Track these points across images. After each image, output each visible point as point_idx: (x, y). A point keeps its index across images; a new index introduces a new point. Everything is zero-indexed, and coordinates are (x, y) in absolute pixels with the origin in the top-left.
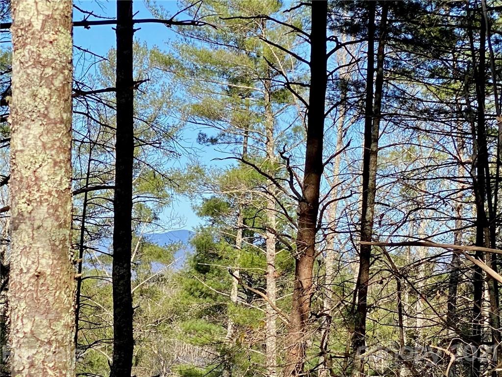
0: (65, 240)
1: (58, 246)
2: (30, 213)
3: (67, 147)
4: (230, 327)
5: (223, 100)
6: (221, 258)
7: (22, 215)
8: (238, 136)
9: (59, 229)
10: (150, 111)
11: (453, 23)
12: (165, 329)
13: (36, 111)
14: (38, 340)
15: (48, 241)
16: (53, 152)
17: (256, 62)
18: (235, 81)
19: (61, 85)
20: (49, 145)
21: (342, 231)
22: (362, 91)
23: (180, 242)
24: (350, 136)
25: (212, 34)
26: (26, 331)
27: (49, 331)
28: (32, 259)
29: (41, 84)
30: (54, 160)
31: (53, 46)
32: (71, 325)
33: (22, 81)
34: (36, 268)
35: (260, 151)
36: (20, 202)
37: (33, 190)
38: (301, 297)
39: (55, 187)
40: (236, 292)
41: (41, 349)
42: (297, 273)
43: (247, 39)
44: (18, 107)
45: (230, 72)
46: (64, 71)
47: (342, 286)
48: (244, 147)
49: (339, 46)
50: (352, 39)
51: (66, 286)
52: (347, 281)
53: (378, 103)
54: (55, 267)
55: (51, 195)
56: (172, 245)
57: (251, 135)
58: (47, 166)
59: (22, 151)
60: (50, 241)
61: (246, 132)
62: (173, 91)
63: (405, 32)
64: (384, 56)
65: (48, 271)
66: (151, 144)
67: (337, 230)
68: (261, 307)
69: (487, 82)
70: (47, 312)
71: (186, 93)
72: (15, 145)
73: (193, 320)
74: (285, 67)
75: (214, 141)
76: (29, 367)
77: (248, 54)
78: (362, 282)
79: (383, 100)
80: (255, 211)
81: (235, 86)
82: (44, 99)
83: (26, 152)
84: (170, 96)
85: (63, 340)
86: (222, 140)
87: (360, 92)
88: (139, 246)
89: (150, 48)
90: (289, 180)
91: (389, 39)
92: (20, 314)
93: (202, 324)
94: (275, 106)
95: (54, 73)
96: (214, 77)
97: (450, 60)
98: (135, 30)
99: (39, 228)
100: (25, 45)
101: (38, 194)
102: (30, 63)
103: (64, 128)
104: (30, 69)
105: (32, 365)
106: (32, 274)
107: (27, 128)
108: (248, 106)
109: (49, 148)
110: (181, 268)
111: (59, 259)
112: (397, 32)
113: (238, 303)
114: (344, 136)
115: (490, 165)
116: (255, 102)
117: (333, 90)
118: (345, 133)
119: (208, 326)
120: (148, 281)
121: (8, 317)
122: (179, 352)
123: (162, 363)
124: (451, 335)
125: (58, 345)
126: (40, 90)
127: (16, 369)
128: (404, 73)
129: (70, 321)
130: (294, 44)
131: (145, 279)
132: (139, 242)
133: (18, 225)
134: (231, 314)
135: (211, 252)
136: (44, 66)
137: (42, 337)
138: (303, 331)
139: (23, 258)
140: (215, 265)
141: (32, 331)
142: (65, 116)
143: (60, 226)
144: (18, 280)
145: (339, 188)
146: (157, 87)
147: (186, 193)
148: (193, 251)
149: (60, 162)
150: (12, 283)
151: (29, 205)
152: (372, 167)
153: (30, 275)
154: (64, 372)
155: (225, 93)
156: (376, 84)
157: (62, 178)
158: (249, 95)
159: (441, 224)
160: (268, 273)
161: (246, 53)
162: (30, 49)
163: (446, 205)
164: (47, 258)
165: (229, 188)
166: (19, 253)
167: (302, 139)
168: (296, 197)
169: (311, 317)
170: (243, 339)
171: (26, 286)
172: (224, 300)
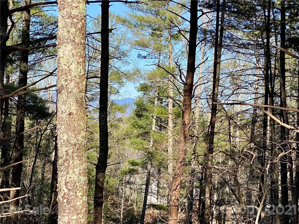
0: (82, 98)
1: (79, 101)
2: (67, 85)
3: (84, 56)
4: (151, 142)
5: (149, 38)
6: (147, 111)
7: (63, 87)
8: (156, 55)
9: (80, 93)
10: (116, 44)
11: (256, 4)
12: (122, 142)
13: (69, 39)
14: (70, 143)
15: (75, 98)
16: (77, 58)
17: (164, 21)
18: (155, 30)
19: (81, 27)
20: (75, 55)
21: (204, 98)
22: (213, 35)
23: (129, 103)
24: (207, 56)
25: (145, 8)
26: (64, 139)
27: (75, 139)
28: (67, 106)
29: (72, 26)
30: (77, 61)
31: (77, 9)
32: (85, 137)
33: (63, 25)
34: (69, 111)
35: (166, 62)
36: (62, 80)
37: (68, 75)
38: (184, 128)
39: (78, 74)
40: (154, 126)
41: (71, 147)
42: (183, 117)
43: (160, 11)
44: (61, 37)
45: (153, 26)
46: (82, 21)
47: (203, 123)
48: (159, 60)
49: (203, 14)
50: (209, 11)
51: (83, 119)
52: (206, 121)
53: (221, 40)
54: (78, 110)
55: (76, 77)
56: (125, 104)
57: (162, 55)
58: (74, 64)
59: (63, 57)
60: (76, 98)
61: (160, 53)
62: (127, 34)
63: (233, 8)
64: (224, 19)
65: (75, 112)
66: (116, 58)
67: (201, 98)
68: (165, 133)
69: (271, 31)
70: (74, 131)
71: (133, 35)
72: (60, 54)
73: (135, 139)
74: (178, 23)
75: (145, 57)
76: (66, 156)
77: (161, 18)
78: (212, 122)
79: (223, 39)
80: (163, 90)
81: (155, 32)
82: (73, 33)
83: (64, 58)
84: (125, 36)
85: (81, 143)
86: (148, 57)
87: (212, 35)
88: (110, 105)
89: (116, 15)
90: (180, 75)
91: (226, 11)
92: (62, 131)
93: (139, 140)
94: (173, 41)
95: (78, 22)
96: (145, 28)
97: (254, 21)
98: (110, 6)
99: (70, 92)
100: (64, 8)
101: (70, 77)
102: (66, 17)
103: (82, 47)
104: (67, 20)
105: (67, 155)
106: (67, 113)
107: (65, 46)
108: (161, 41)
109: (75, 56)
110: (129, 115)
111: (80, 107)
112: (230, 7)
113: (155, 131)
114: (204, 56)
115: (272, 69)
116: (164, 40)
117: (200, 34)
118: (205, 54)
119: (142, 141)
120: (114, 121)
121: (56, 133)
122: (128, 153)
123: (120, 158)
124: (252, 146)
125: (79, 146)
126: (71, 29)
127: (60, 156)
128: (233, 27)
129: (84, 135)
130: (182, 13)
131: (113, 120)
132: (110, 103)
133: (61, 91)
134: (152, 136)
135: (143, 108)
136: (73, 18)
137: (72, 142)
138: (185, 143)
139: (63, 106)
140: (145, 114)
141: (67, 139)
142: (82, 41)
143: (80, 92)
144: (61, 116)
145: (202, 79)
146: (119, 32)
147: (132, 81)
148: (135, 107)
149: (80, 62)
150: (58, 117)
151: (66, 82)
152: (218, 69)
153: (66, 114)
154: (82, 158)
155: (150, 35)
156: (220, 31)
157: (81, 70)
158: (161, 36)
159: (248, 96)
160: (169, 118)
161: (160, 17)
162: (66, 10)
163: (252, 87)
164: (74, 106)
165: (152, 79)
166: (61, 104)
167: (185, 56)
168: (183, 83)
169: (189, 137)
170: (158, 147)
171: (64, 119)
172: (149, 130)
